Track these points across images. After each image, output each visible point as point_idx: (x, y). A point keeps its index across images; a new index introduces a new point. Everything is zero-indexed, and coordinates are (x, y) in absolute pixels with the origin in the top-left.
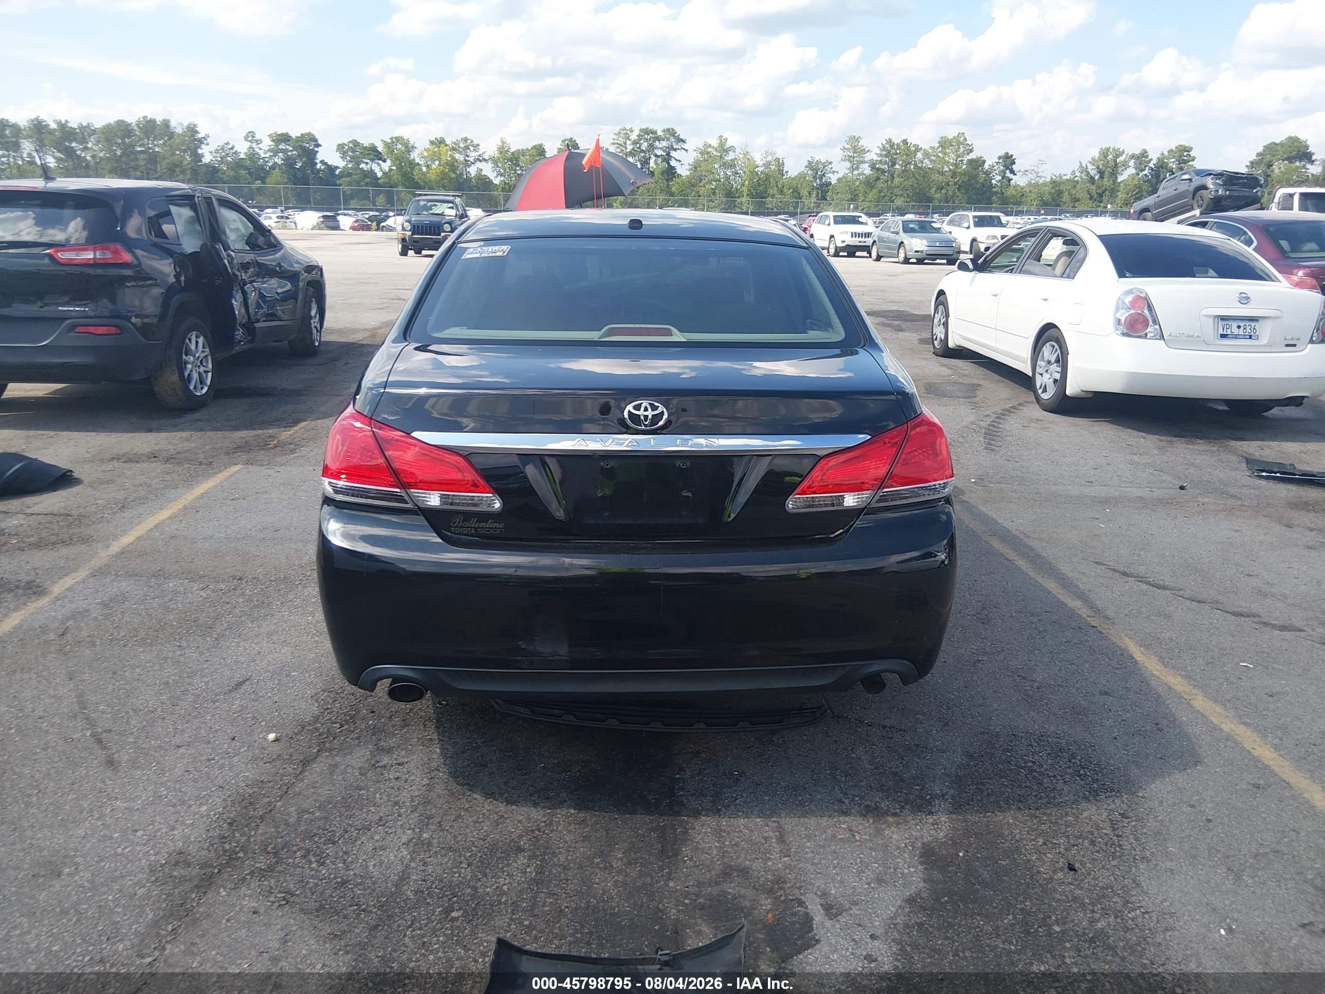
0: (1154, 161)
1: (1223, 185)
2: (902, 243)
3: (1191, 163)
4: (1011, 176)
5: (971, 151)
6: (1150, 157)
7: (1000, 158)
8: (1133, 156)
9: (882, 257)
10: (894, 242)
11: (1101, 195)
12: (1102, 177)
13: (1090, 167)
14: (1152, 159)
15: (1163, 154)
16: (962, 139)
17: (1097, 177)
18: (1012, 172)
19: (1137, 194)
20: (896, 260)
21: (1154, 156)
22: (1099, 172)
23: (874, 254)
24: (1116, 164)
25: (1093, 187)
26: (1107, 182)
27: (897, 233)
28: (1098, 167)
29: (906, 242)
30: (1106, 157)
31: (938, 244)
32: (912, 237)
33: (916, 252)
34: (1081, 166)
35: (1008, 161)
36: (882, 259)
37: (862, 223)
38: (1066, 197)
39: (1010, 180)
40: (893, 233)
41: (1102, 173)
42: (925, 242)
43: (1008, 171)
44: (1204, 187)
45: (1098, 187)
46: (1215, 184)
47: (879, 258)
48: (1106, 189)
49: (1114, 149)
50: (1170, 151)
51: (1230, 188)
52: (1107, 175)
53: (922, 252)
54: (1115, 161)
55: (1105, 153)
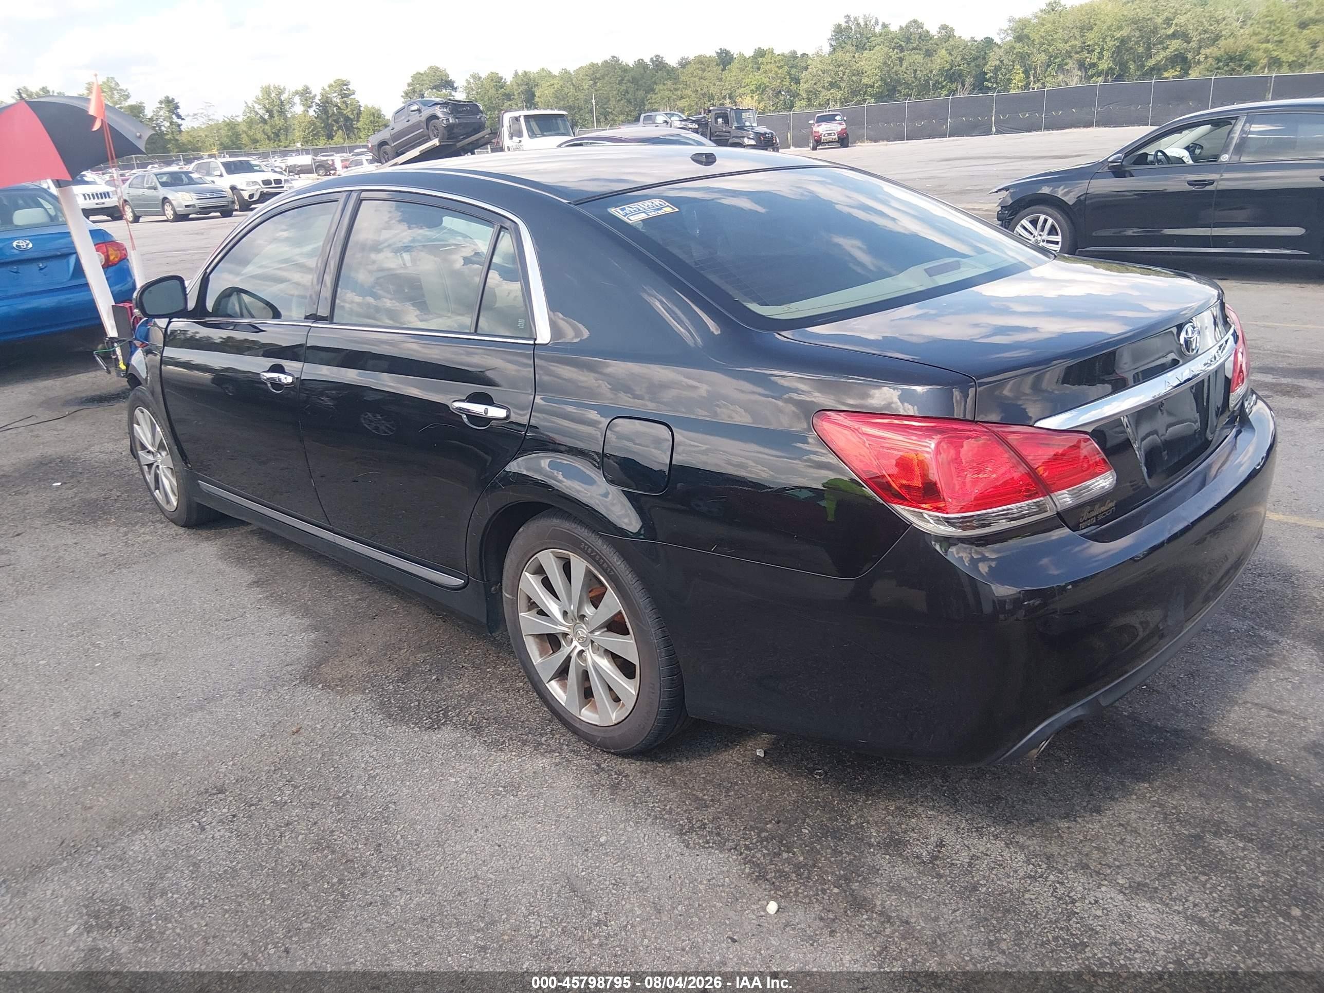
0: (318, 97)
1: (452, 113)
2: (165, 199)
3: (352, 97)
4: (179, 121)
5: (128, 97)
6: (313, 93)
7: (161, 102)
8: (297, 93)
9: (140, 217)
10: (156, 198)
11: (277, 135)
12: (271, 116)
13: (257, 107)
14: (315, 95)
15: (324, 89)
16: (113, 85)
17: (266, 117)
18: (179, 116)
19: (313, 130)
20: (164, 218)
21: (317, 91)
22: (267, 111)
23: (129, 215)
24: (282, 102)
25: (267, 127)
26: (278, 121)
27: (155, 188)
28: (265, 107)
29: (170, 197)
30: (269, 96)
31: (208, 196)
32: (176, 191)
33: (186, 206)
34: (247, 106)
35: (171, 105)
36: (141, 220)
37: (87, 183)
38: (245, 139)
39: (179, 126)
40: (149, 188)
41: (270, 112)
42: (194, 196)
43: (174, 116)
44: (435, 117)
45: (272, 127)
46: (444, 113)
47: (136, 219)
48: (281, 129)
49: (275, 87)
50: (330, 86)
51: (458, 115)
52: (276, 114)
53: (194, 206)
54: (280, 100)
55: (267, 91)
